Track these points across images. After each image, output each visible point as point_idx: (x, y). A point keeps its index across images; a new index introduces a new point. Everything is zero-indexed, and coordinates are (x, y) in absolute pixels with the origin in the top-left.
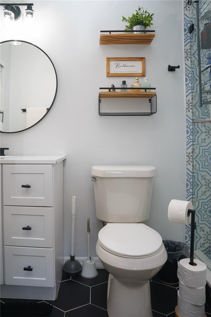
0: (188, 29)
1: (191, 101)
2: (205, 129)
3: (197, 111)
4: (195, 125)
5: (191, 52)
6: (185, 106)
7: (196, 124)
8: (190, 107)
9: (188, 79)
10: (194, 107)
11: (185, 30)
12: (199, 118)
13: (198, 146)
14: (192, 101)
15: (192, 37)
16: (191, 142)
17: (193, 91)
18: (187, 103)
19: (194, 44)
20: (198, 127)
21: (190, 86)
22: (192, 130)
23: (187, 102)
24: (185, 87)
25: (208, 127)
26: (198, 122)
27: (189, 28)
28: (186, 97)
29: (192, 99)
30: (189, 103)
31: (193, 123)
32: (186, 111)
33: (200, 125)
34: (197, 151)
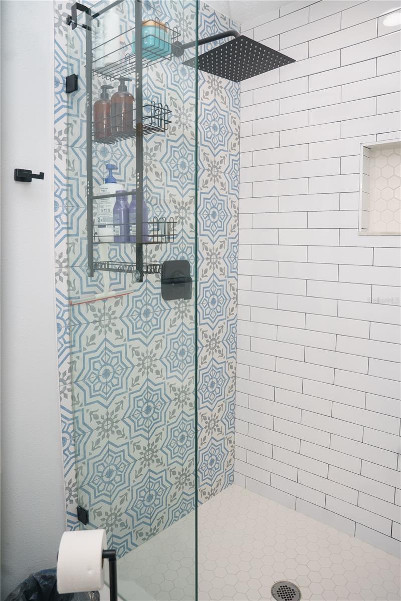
0: (64, 81)
1: (65, 256)
2: (94, 315)
3: (78, 277)
4: (73, 310)
5: (68, 138)
6: (53, 268)
7: (76, 307)
8: (64, 270)
9: (60, 203)
10: (71, 269)
11: (57, 82)
12: (83, 293)
13: (81, 355)
14: (68, 256)
15: (72, 103)
16: (66, 348)
17: (71, 232)
18: (57, 260)
19: (75, 122)
20: (80, 314)
21: (65, 221)
22: (67, 322)
23: (57, 258)
24: (53, 224)
25: (99, 311)
26: (79, 304)
27: (65, 79)
28: (55, 247)
29: (68, 252)
30: (61, 260)
31: (71, 305)
32: (56, 279)
33: (83, 308)
34: (79, 365)
